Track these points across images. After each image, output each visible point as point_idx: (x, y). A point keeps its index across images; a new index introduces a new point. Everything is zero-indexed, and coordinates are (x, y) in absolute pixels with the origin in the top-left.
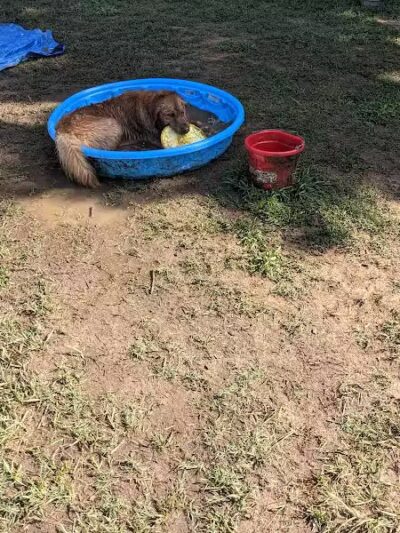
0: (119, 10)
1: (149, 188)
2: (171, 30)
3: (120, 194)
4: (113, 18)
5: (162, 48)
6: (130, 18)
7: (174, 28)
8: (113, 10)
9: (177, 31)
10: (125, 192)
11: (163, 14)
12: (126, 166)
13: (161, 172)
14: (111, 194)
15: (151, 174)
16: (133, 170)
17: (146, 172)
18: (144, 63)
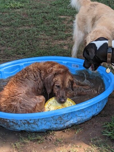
0: (23, 5)
1: (46, 139)
2: (60, 19)
3: (25, 143)
4: (19, 10)
5: (54, 32)
6: (31, 11)
7: (62, 17)
8: (19, 4)
9: (64, 19)
10: (28, 142)
11: (54, 7)
12: (28, 123)
13: (55, 126)
14: (18, 144)
15: (47, 128)
16: (34, 126)
17: (44, 127)
18: (42, 42)
